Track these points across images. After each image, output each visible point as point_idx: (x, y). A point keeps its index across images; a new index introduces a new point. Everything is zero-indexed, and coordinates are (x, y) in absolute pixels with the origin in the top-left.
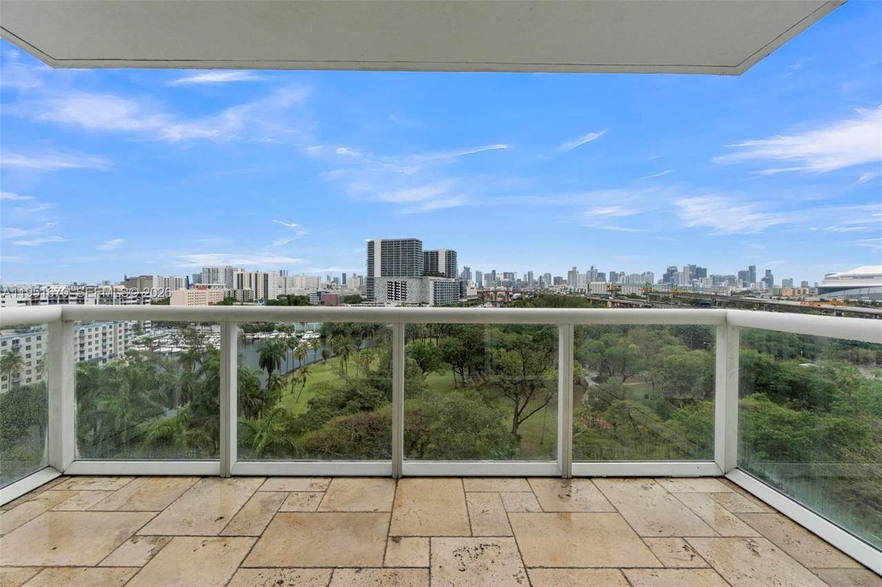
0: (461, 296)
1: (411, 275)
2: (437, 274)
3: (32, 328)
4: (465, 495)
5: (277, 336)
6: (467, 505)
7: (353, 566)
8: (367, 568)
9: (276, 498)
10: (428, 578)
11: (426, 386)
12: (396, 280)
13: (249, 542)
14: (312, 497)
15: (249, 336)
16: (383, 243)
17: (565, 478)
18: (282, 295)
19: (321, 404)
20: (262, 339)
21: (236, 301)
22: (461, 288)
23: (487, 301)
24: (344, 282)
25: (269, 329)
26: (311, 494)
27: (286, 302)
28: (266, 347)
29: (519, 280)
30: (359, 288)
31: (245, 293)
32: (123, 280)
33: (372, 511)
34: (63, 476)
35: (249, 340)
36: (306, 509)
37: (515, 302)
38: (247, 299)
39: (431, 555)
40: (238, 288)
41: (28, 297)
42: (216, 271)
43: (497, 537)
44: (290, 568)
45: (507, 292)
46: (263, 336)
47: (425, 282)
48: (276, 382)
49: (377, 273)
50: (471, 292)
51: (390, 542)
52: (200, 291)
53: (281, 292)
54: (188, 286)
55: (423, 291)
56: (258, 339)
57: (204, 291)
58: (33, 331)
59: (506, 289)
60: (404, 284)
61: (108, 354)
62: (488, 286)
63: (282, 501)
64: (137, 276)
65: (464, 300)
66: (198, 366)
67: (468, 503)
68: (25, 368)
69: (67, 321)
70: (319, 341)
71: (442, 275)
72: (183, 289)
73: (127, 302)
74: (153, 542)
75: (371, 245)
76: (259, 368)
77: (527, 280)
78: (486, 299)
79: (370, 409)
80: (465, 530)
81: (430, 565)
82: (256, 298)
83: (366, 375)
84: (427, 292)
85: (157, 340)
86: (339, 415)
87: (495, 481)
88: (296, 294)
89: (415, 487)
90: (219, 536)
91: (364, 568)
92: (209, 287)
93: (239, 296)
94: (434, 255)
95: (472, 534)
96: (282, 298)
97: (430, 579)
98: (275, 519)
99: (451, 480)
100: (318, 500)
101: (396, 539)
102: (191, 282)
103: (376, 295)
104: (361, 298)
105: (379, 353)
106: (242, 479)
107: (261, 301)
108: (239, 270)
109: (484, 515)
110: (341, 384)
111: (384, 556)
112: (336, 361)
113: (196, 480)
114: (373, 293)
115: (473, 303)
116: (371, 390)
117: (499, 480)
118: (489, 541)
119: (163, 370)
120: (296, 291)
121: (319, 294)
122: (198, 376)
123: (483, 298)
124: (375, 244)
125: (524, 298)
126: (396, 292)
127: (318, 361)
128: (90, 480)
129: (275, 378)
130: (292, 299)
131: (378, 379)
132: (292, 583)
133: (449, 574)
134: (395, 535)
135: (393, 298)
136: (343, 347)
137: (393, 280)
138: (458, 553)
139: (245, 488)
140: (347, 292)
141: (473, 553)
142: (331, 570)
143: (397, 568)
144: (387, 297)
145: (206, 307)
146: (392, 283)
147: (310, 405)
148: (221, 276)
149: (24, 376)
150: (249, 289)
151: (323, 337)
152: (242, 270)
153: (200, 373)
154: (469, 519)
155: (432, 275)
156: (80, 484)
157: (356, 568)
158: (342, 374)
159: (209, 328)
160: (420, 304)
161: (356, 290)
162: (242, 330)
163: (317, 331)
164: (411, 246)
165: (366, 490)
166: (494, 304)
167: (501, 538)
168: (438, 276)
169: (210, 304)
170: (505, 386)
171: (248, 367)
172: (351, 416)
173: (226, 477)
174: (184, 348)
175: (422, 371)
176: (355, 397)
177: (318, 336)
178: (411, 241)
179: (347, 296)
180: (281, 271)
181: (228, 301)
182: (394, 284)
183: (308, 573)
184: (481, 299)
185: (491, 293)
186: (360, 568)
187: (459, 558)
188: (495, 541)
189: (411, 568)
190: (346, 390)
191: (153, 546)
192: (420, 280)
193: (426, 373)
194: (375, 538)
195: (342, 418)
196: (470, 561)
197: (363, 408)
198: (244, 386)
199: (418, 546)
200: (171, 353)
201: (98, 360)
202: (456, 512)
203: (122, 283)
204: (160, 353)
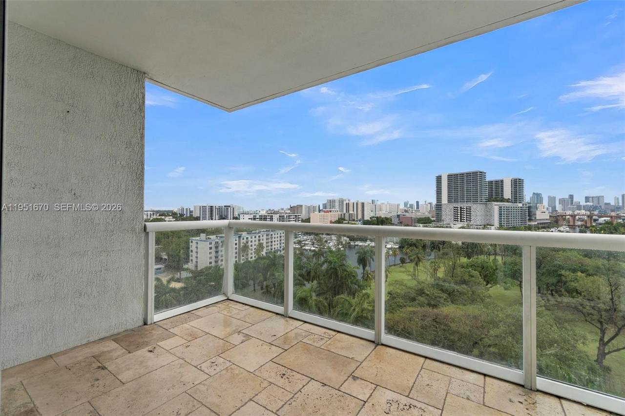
0: (530, 220)
1: (475, 201)
2: (503, 200)
3: (253, 232)
4: (421, 369)
5: (369, 244)
6: (418, 376)
7: (321, 381)
8: (329, 386)
9: (304, 334)
10: (361, 407)
11: (490, 297)
12: (462, 206)
13: (281, 351)
14: (322, 339)
15: (352, 243)
16: (450, 176)
17: (527, 388)
18: (373, 217)
19: (397, 295)
20: (360, 246)
21: (345, 220)
22: (530, 212)
23: (562, 225)
24: (418, 207)
25: (365, 240)
26: (323, 338)
27: (376, 223)
28: (361, 251)
29: (608, 204)
30: (429, 212)
31: (350, 215)
32: (289, 207)
33: (350, 357)
34: (228, 299)
35: (352, 245)
36: (315, 344)
37: (600, 226)
38: (352, 220)
39: (371, 395)
40: (346, 212)
41: (252, 216)
42: (334, 201)
43: (428, 405)
44: (292, 370)
45: (590, 217)
46: (361, 244)
47: (489, 206)
48: (368, 276)
49: (445, 200)
50: (543, 214)
51: (350, 379)
52: (326, 214)
53: (372, 214)
54: (320, 211)
55: (489, 214)
56: (357, 245)
57: (327, 214)
58: (253, 233)
59: (588, 213)
60: (469, 209)
61: (282, 248)
62: (564, 210)
63: (305, 337)
64: (296, 205)
65: (533, 223)
66: (323, 259)
67: (419, 376)
68: (250, 252)
69: (231, 228)
70: (398, 250)
71: (508, 201)
72: (317, 212)
73: (291, 220)
74: (244, 337)
75: (439, 179)
76: (357, 265)
77: (621, 204)
78: (560, 222)
79: (435, 306)
80: (405, 391)
81: (367, 401)
82: (357, 218)
83: (433, 279)
84: (492, 216)
85: (304, 242)
86: (410, 307)
87: (454, 369)
88: (383, 216)
89: (387, 353)
90: (270, 343)
91: (327, 385)
92: (331, 211)
93: (347, 217)
94: (499, 184)
95: (409, 395)
96: (373, 219)
97: (362, 408)
98: (298, 344)
99: (416, 357)
100: (324, 342)
101: (355, 378)
102: (321, 208)
103: (443, 217)
104: (431, 220)
105: (444, 263)
106: (293, 320)
107: (360, 221)
108: (347, 200)
109: (427, 388)
110: (412, 284)
111: (342, 384)
112: (410, 267)
113: (274, 314)
114: (441, 216)
115: (545, 226)
116: (437, 292)
117: (458, 369)
118: (419, 405)
119: (305, 260)
120: (382, 214)
121: (398, 216)
122: (322, 266)
123: (557, 222)
124: (442, 177)
125: (615, 223)
126: (461, 215)
127: (397, 265)
128: (236, 303)
129: (367, 273)
130: (380, 220)
131: (443, 284)
132: (289, 377)
133: (376, 411)
134: (356, 376)
135: (459, 220)
136: (415, 256)
137: (459, 205)
138: (391, 402)
139: (292, 325)
140: (419, 215)
141: (401, 406)
142: (310, 379)
143: (346, 393)
144: (453, 219)
145: (329, 225)
146: (457, 208)
147: (390, 295)
148: (337, 204)
149: (250, 256)
150: (352, 212)
151: (401, 247)
152: (349, 200)
153: (323, 263)
154: (413, 386)
155: (497, 201)
156: (232, 304)
157: (323, 384)
158: (414, 276)
159: (330, 237)
160: (485, 226)
161: (426, 213)
162: (348, 239)
163: (396, 243)
164: (475, 177)
165: (354, 345)
166: (573, 228)
167: (430, 407)
168: (504, 202)
169: (331, 222)
170: (585, 310)
171: (350, 263)
172: (419, 309)
173: (286, 317)
174: (317, 248)
175: (485, 283)
176: (423, 295)
177: (397, 247)
178: (475, 173)
179: (420, 218)
180: (373, 201)
181: (340, 221)
182: (459, 209)
183: (299, 376)
184: (555, 221)
185: (567, 217)
186: (325, 385)
187: (389, 405)
188: (423, 406)
189: (354, 397)
190: (416, 288)
191: (244, 338)
192: (484, 206)
193: (489, 285)
194: (343, 373)
195: (411, 309)
196: (396, 410)
197: (429, 305)
198: (347, 275)
199: (366, 387)
200: (310, 250)
201: (278, 250)
202: (405, 378)
203: (289, 209)
204: (305, 249)
